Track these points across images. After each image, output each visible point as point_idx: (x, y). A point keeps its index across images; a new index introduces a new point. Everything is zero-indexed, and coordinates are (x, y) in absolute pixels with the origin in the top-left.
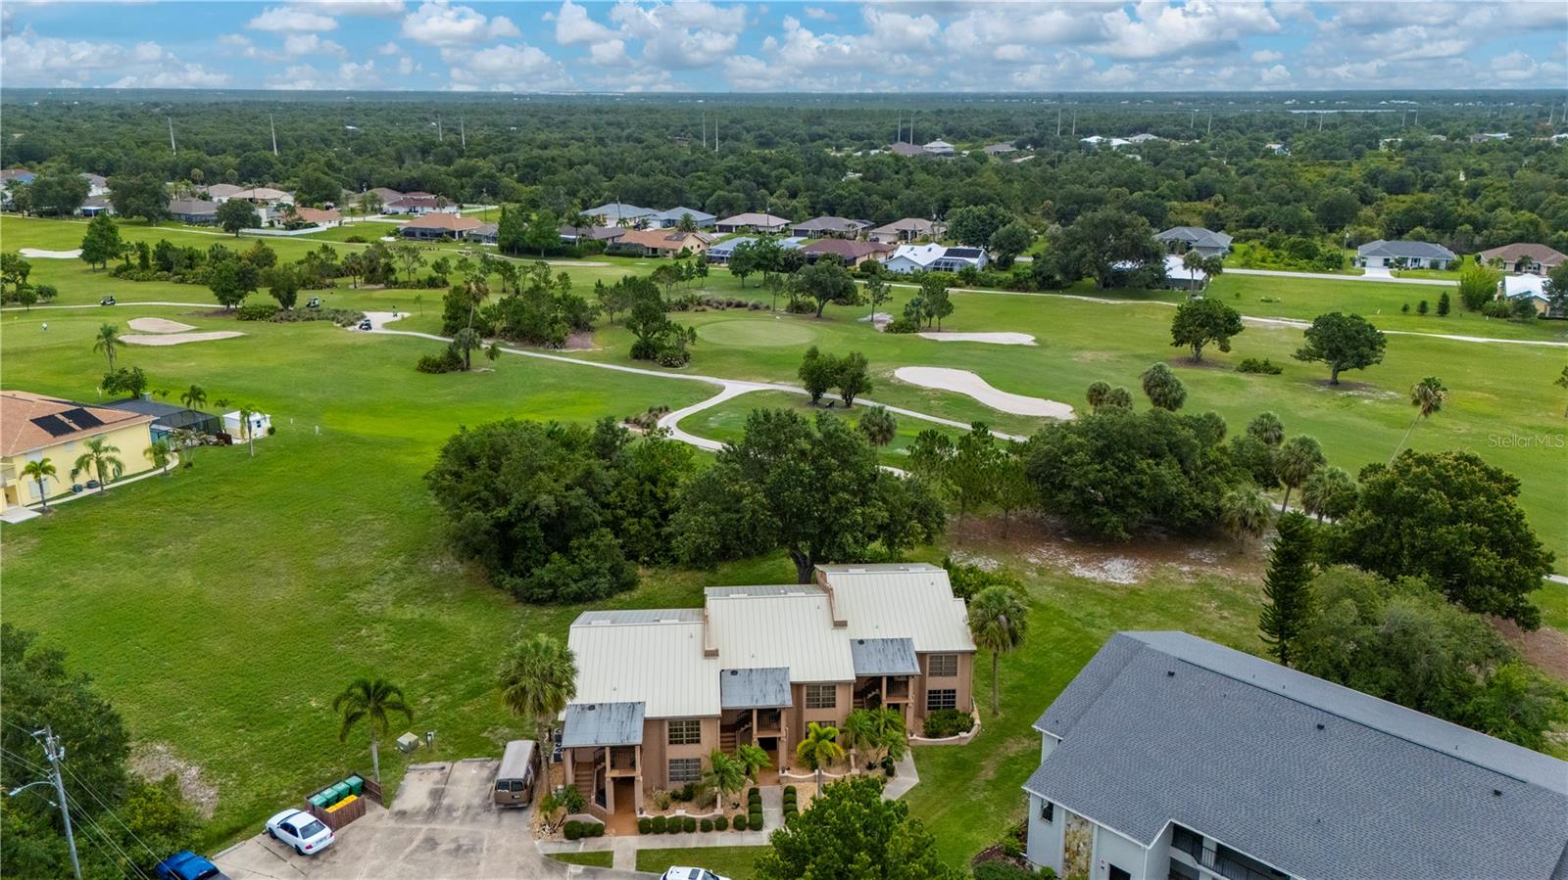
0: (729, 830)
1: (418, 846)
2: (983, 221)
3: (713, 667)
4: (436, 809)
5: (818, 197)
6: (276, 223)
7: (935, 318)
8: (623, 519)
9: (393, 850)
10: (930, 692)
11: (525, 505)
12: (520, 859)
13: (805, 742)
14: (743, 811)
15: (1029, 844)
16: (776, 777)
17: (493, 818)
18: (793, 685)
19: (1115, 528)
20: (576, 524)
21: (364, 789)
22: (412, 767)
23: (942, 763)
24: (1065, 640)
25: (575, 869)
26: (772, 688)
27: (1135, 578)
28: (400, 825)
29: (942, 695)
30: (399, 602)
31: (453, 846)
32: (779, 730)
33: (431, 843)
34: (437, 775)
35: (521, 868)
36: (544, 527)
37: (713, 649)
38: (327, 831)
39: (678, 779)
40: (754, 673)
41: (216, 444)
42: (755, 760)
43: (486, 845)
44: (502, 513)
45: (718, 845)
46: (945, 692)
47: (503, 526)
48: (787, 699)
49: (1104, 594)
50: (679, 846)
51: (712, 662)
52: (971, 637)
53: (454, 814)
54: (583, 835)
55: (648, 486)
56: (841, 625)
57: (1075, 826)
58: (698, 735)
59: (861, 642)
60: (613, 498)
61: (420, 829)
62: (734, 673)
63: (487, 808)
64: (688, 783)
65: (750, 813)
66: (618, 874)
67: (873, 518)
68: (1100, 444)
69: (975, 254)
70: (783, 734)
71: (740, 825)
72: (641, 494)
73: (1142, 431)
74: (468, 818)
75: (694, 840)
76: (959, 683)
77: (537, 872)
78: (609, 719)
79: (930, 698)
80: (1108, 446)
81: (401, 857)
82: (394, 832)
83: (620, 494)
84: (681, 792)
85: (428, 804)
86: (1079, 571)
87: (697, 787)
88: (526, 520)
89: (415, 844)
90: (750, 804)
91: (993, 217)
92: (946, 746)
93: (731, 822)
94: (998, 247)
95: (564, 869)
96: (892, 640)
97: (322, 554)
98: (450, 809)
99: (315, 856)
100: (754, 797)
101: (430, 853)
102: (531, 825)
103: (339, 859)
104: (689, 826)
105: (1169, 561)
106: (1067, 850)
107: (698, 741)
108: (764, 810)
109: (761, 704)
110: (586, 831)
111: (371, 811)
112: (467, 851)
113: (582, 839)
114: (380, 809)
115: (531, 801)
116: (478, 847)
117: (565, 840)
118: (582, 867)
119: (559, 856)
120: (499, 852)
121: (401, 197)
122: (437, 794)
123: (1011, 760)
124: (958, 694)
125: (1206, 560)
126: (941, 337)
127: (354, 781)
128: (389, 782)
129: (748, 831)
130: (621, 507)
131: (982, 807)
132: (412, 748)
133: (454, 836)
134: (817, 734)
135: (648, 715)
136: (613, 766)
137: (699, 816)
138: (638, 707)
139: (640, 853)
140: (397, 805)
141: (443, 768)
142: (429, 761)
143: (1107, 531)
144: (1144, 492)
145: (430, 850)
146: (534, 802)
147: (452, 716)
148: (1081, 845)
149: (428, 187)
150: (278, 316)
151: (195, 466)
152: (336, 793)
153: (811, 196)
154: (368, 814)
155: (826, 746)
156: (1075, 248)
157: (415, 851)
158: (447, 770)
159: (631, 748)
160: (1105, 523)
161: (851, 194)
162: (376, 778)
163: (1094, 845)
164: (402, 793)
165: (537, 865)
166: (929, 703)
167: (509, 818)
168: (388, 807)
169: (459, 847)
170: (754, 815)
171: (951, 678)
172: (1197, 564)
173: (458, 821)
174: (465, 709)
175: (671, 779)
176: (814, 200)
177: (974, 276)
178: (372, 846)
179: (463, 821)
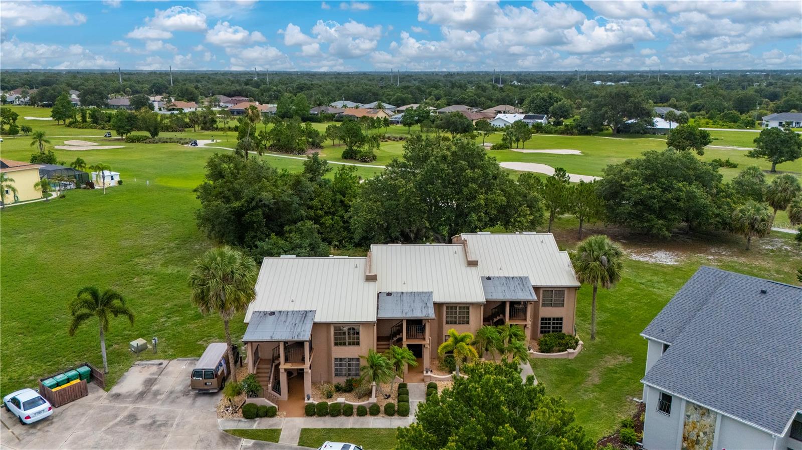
0: (381, 415)
1: (121, 421)
2: (545, 100)
3: (372, 289)
4: (147, 392)
5: (451, 99)
6: (162, 109)
7: (521, 143)
8: (321, 217)
9: (97, 423)
10: (542, 319)
11: (253, 199)
12: (202, 433)
13: (444, 344)
14: (393, 401)
15: (644, 435)
16: (421, 377)
17: (189, 401)
18: (435, 304)
19: (661, 229)
20: (289, 217)
21: (91, 376)
22: (137, 363)
23: (555, 371)
24: (636, 294)
25: (246, 443)
26: (418, 305)
27: (676, 261)
28: (112, 404)
29: (552, 322)
30: (165, 264)
31: (149, 421)
32: (424, 339)
33: (132, 418)
34: (154, 369)
35: (201, 441)
36: (265, 216)
37: (373, 274)
38: (47, 405)
39: (341, 375)
40: (405, 295)
41: (85, 188)
42: (403, 357)
43: (177, 421)
44: (237, 204)
45: (371, 427)
46: (554, 319)
47: (239, 214)
48: (431, 313)
49: (658, 269)
50: (337, 427)
51: (371, 285)
52: (575, 276)
53: (159, 397)
54: (258, 416)
55: (339, 197)
56: (473, 264)
57: (695, 417)
58: (358, 339)
59: (489, 278)
60: (315, 202)
61: (126, 408)
62: (389, 294)
63: (186, 394)
64: (350, 378)
65: (399, 401)
66: (282, 447)
67: (494, 202)
68: (649, 172)
69: (541, 118)
70: (427, 342)
71: (390, 411)
72: (334, 201)
73: (678, 164)
74: (169, 400)
75: (350, 423)
76: (565, 312)
77: (214, 445)
78: (285, 322)
79: (542, 324)
80: (654, 175)
81: (103, 429)
82: (106, 409)
83: (320, 201)
84: (343, 385)
85: (140, 388)
86: (634, 257)
87: (356, 381)
88: (254, 208)
89: (119, 419)
90: (399, 394)
91: (551, 98)
92: (557, 359)
93: (382, 409)
94: (554, 114)
95: (237, 442)
96: (513, 278)
97: (125, 239)
98: (157, 393)
99: (34, 425)
100: (403, 391)
101: (128, 427)
102: (218, 407)
103: (52, 429)
104: (347, 411)
105: (697, 253)
106: (685, 439)
107: (358, 344)
108: (410, 400)
109: (410, 315)
110: (260, 413)
111: (93, 393)
112: (160, 426)
113: (256, 419)
114: (101, 392)
115: (221, 388)
116: (170, 423)
117: (243, 420)
118: (253, 441)
119: (235, 432)
120: (186, 427)
121: (230, 99)
122: (150, 382)
123: (613, 371)
124: (564, 321)
125: (724, 253)
126: (525, 151)
127: (85, 369)
128: (115, 373)
129: (396, 417)
130: (321, 209)
131: (594, 405)
132: (141, 350)
133: (153, 413)
134: (456, 338)
135: (317, 319)
136: (286, 360)
137: (356, 403)
138: (310, 314)
139: (304, 431)
140: (116, 390)
141: (161, 364)
142: (152, 359)
143: (655, 231)
144: (681, 204)
145: (129, 424)
146: (224, 390)
147: (180, 330)
148: (701, 434)
149: (244, 94)
150: (148, 141)
151: (67, 197)
152: (66, 377)
153: (448, 99)
154: (91, 396)
155: (463, 348)
156: (601, 110)
157: (117, 424)
158: (163, 366)
159: (301, 344)
160: (653, 226)
161: (469, 97)
162: (105, 368)
163: (716, 435)
164: (123, 381)
165: (215, 438)
166: (542, 328)
167: (202, 401)
168: (107, 391)
169: (154, 422)
170: (402, 403)
171: (560, 308)
172: (718, 255)
173: (159, 402)
174: (190, 326)
175: (336, 375)
176: (450, 100)
177: (541, 127)
178: (83, 419)
179: (163, 404)
